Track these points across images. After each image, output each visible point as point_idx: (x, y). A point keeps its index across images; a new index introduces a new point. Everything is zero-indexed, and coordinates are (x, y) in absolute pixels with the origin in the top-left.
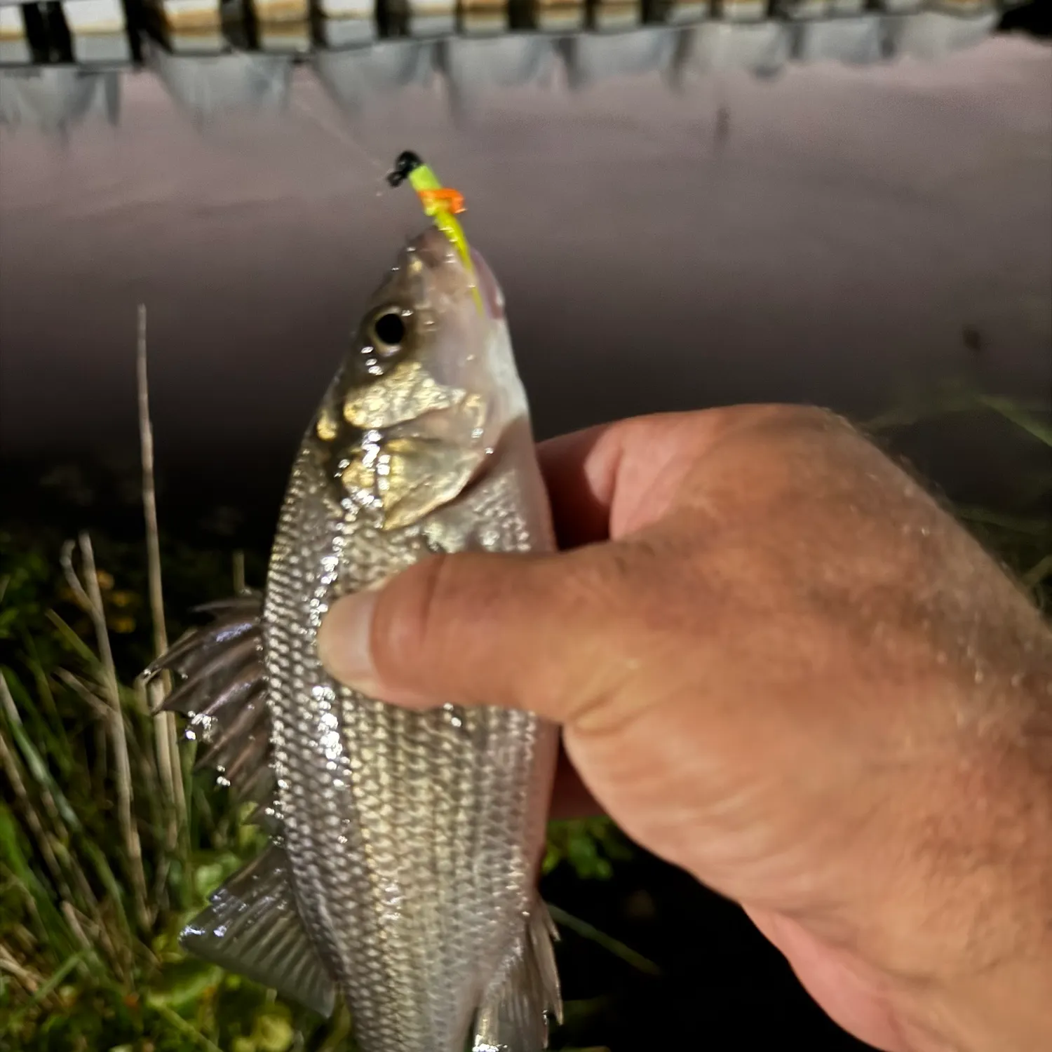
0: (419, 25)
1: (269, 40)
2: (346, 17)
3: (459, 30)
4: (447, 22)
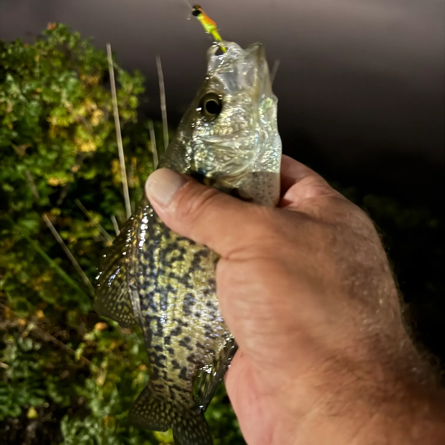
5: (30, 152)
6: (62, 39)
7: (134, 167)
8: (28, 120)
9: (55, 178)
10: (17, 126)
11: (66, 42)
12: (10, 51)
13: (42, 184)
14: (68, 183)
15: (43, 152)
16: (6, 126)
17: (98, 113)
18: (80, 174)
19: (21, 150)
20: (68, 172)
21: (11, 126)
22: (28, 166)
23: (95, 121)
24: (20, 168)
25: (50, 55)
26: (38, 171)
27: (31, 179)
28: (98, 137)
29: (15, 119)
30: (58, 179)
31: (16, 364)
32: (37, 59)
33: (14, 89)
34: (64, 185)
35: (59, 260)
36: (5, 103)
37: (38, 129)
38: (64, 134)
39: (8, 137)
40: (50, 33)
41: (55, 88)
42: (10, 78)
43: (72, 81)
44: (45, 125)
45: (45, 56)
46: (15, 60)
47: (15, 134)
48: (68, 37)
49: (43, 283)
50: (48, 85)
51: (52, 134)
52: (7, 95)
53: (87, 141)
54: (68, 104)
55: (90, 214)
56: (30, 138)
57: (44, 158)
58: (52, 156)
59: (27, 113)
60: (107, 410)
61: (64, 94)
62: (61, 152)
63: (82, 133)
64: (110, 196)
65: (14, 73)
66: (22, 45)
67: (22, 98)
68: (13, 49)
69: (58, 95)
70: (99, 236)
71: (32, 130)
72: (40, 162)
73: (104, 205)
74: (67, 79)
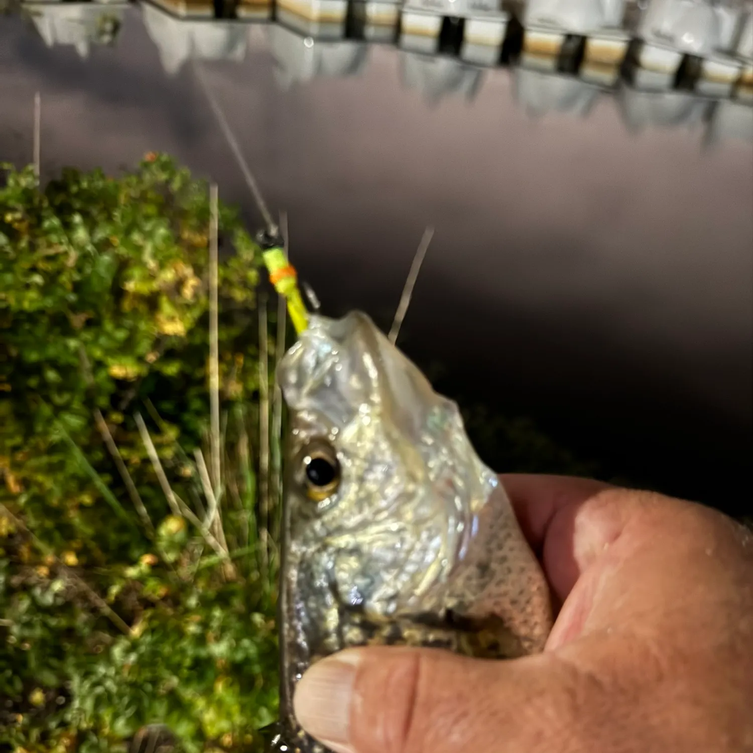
0: (704, 86)
1: (589, 72)
2: (654, 70)
3: (733, 96)
4: (725, 88)
5: (90, 324)
6: (163, 177)
7: (238, 369)
8: (95, 281)
9: (121, 365)
10: (77, 287)
11: (168, 182)
12: (85, 185)
13: (102, 375)
14: (139, 377)
15: (108, 326)
16: (62, 286)
17: (192, 282)
18: (157, 367)
19: (78, 320)
20: (141, 359)
21: (69, 286)
22: (85, 343)
23: (188, 292)
24: (73, 343)
25: (143, 198)
26: (98, 353)
27: (88, 365)
28: (189, 315)
29: (77, 277)
30: (126, 369)
31: (25, 618)
32: (122, 199)
33: (81, 234)
34: (133, 380)
35: (108, 478)
36: (66, 253)
37: (108, 297)
38: (143, 308)
39: (63, 300)
40: (146, 165)
41: (136, 237)
42: (77, 219)
43: (162, 231)
44: (118, 293)
45: (134, 199)
46: (90, 198)
47: (72, 297)
48: (173, 174)
49: (82, 507)
50: (128, 232)
51: (127, 305)
52: (71, 242)
53: (172, 319)
54: (152, 264)
55: (164, 425)
56: (94, 307)
57: (110, 336)
58: (121, 335)
59: (95, 272)
60: (133, 657)
61: (148, 249)
62: (133, 332)
63: (166, 308)
64: (196, 404)
65: (85, 214)
66: (103, 177)
67: (90, 248)
68: (90, 182)
69: (139, 249)
70: (173, 459)
71: (99, 295)
72: (103, 340)
73: (187, 417)
74: (155, 228)
